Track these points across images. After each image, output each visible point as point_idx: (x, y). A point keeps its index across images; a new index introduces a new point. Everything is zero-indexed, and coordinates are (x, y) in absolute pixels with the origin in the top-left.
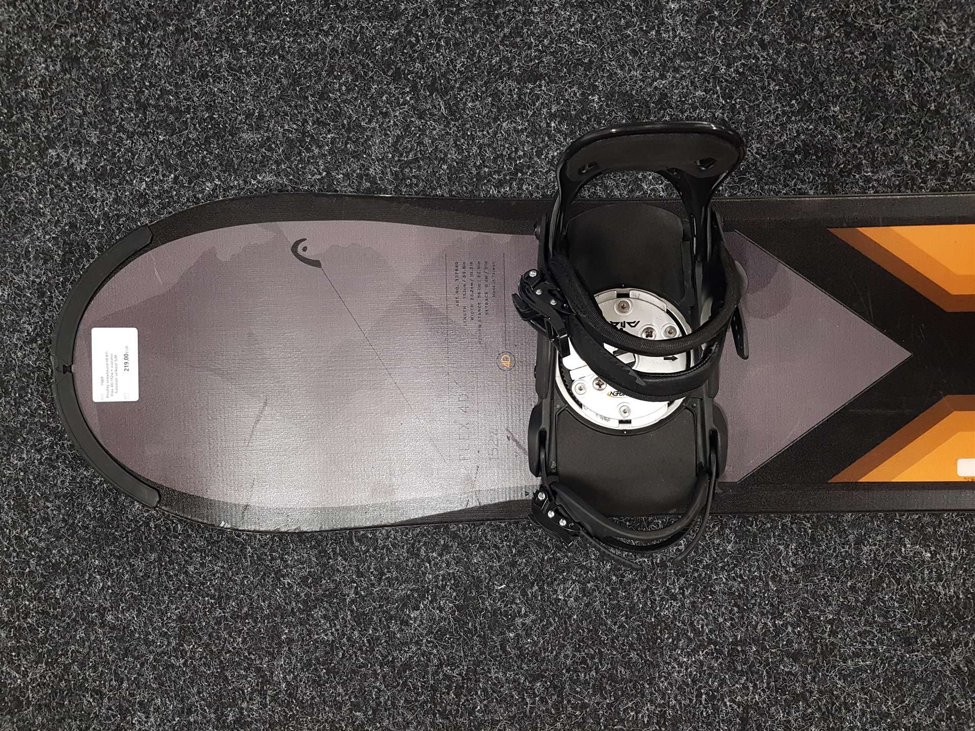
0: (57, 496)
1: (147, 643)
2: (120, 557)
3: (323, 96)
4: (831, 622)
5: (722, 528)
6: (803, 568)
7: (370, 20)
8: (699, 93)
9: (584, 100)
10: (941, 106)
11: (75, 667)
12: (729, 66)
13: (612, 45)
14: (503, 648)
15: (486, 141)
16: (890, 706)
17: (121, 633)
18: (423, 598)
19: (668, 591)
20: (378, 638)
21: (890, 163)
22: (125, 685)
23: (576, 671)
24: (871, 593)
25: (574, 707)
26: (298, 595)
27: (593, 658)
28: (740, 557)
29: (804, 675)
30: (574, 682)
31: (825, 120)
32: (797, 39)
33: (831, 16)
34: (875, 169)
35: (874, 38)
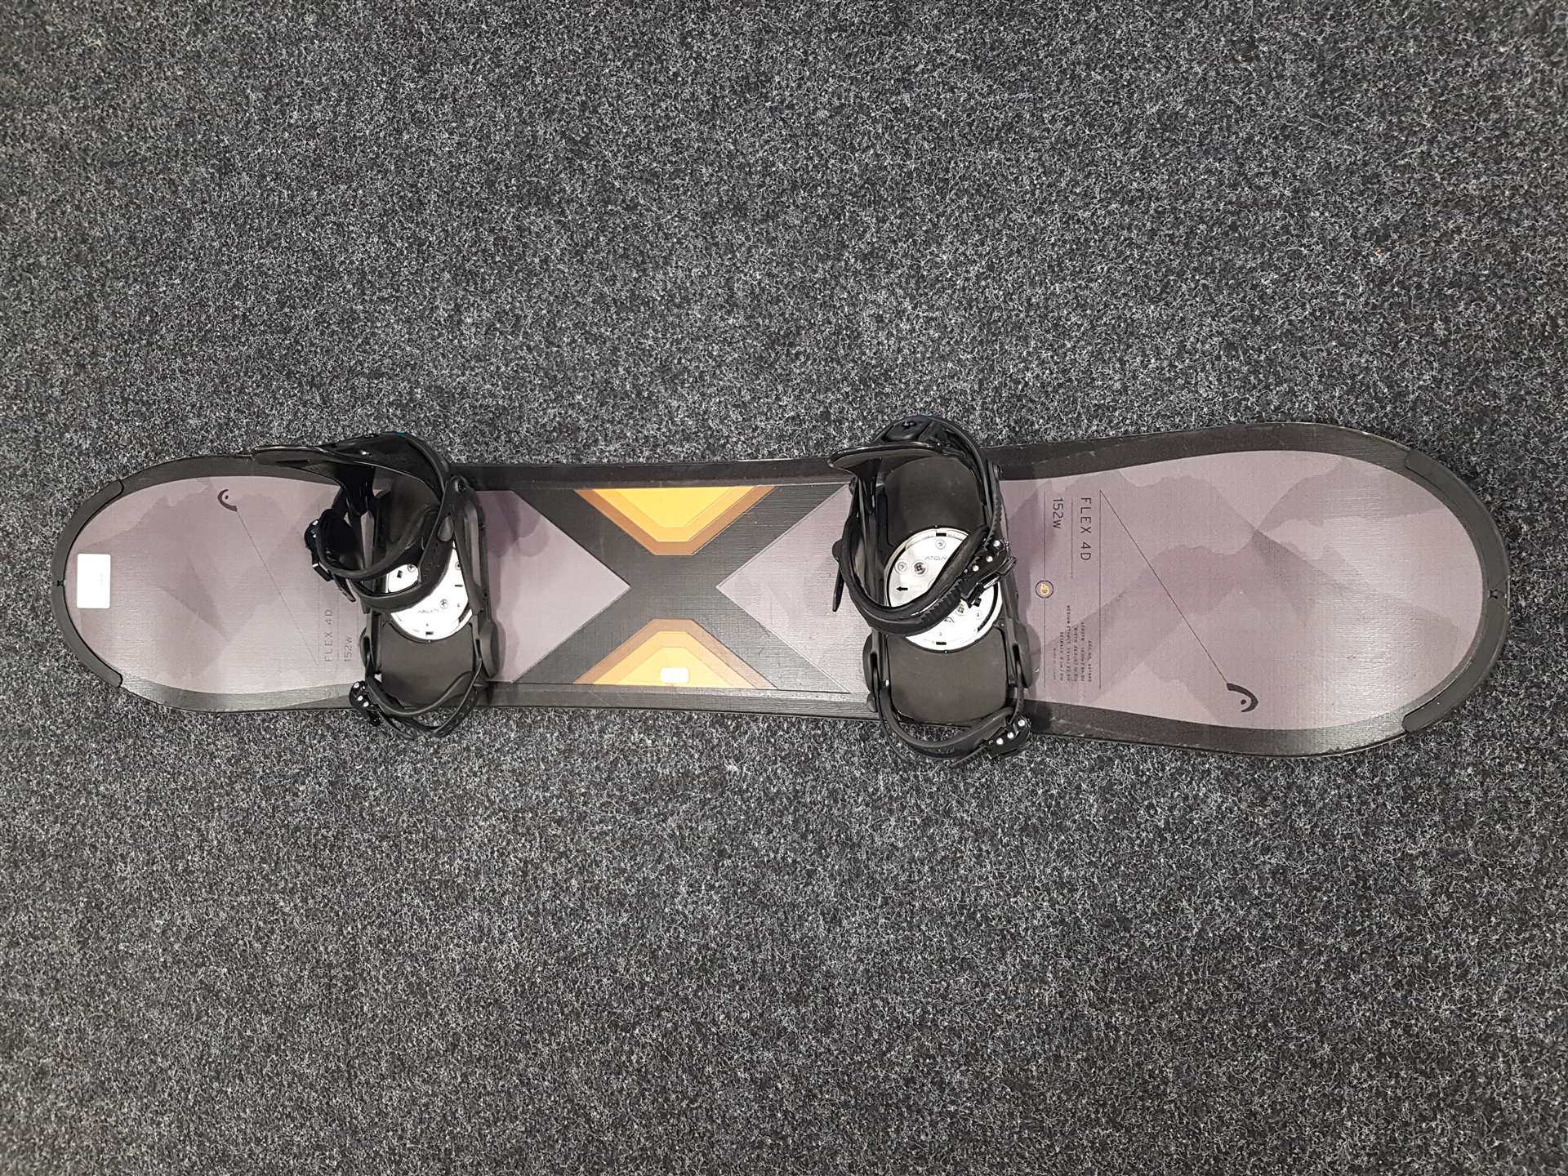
0: (69, 695)
1: (127, 809)
2: (109, 742)
3: (241, 390)
4: (583, 795)
5: (508, 721)
6: (564, 752)
7: (272, 333)
8: (488, 386)
9: (411, 393)
10: (651, 393)
11: (79, 827)
12: (507, 366)
13: (429, 350)
14: (361, 815)
15: (347, 423)
16: (626, 864)
17: (109, 800)
18: (308, 775)
19: (471, 770)
20: (278, 807)
21: (618, 438)
22: (111, 841)
23: (410, 833)
24: (611, 772)
25: (409, 862)
26: (225, 772)
27: (421, 822)
28: (520, 742)
29: (565, 837)
30: (409, 842)
31: (572, 406)
32: (552, 343)
33: (576, 325)
34: (608, 442)
35: (605, 343)
